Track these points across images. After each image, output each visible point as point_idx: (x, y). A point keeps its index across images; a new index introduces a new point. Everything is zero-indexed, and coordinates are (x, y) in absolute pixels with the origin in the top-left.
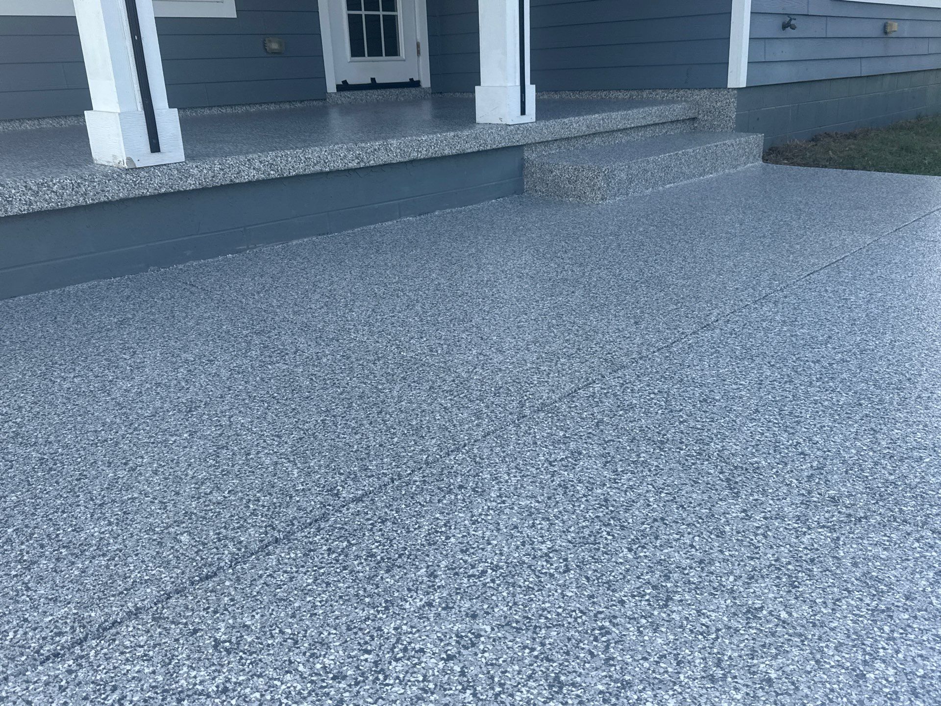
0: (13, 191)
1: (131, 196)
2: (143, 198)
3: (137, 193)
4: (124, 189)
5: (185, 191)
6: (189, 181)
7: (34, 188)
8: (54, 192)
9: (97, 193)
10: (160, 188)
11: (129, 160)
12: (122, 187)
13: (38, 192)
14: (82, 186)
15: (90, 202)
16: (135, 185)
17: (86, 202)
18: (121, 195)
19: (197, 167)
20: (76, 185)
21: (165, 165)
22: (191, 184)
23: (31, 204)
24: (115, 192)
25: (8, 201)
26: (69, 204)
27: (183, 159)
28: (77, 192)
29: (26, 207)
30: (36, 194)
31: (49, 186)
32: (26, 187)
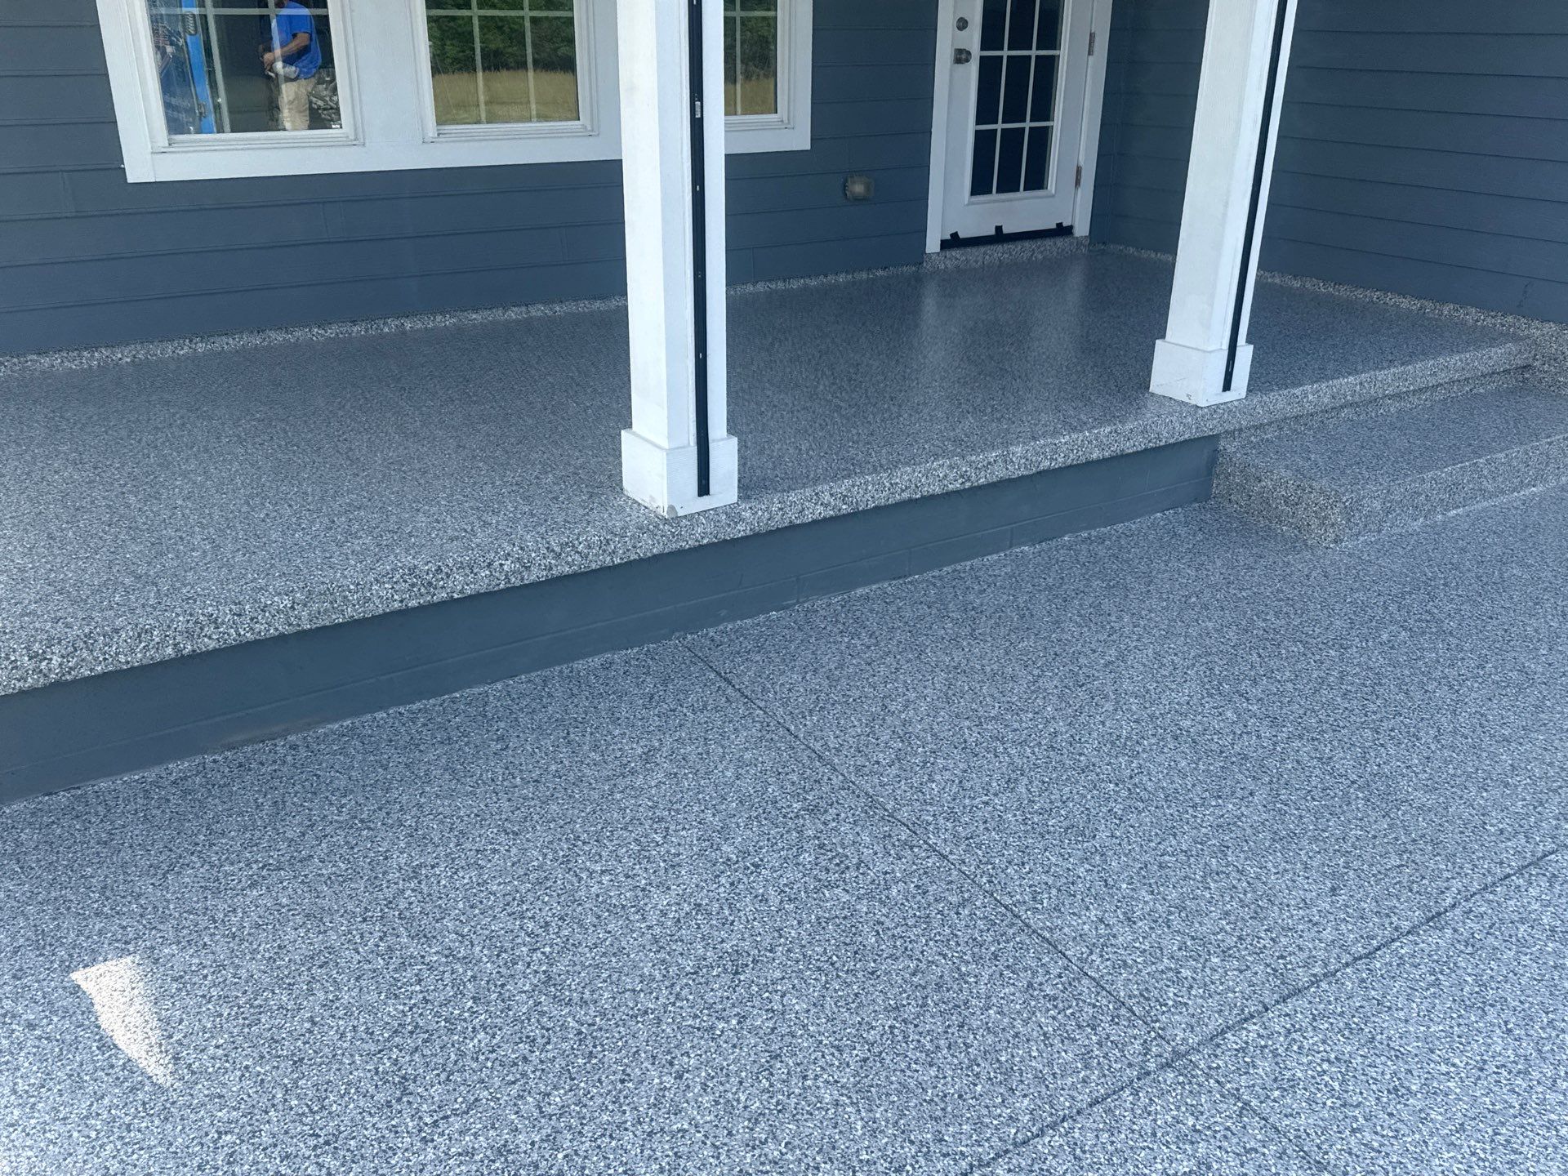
0: (533, 555)
1: (666, 551)
2: (681, 552)
3: (674, 546)
4: (659, 543)
5: (733, 540)
6: (739, 527)
7: (557, 549)
8: (578, 552)
9: (628, 550)
10: (703, 538)
11: (672, 508)
12: (658, 541)
13: (560, 554)
14: (611, 542)
15: (617, 561)
16: (674, 537)
17: (613, 562)
18: (655, 550)
19: (751, 508)
20: (604, 542)
21: (712, 509)
22: (741, 530)
23: (551, 569)
24: (649, 546)
25: (526, 567)
26: (593, 566)
27: (735, 498)
28: (604, 551)
29: (544, 573)
30: (558, 556)
31: (573, 546)
32: (548, 548)
